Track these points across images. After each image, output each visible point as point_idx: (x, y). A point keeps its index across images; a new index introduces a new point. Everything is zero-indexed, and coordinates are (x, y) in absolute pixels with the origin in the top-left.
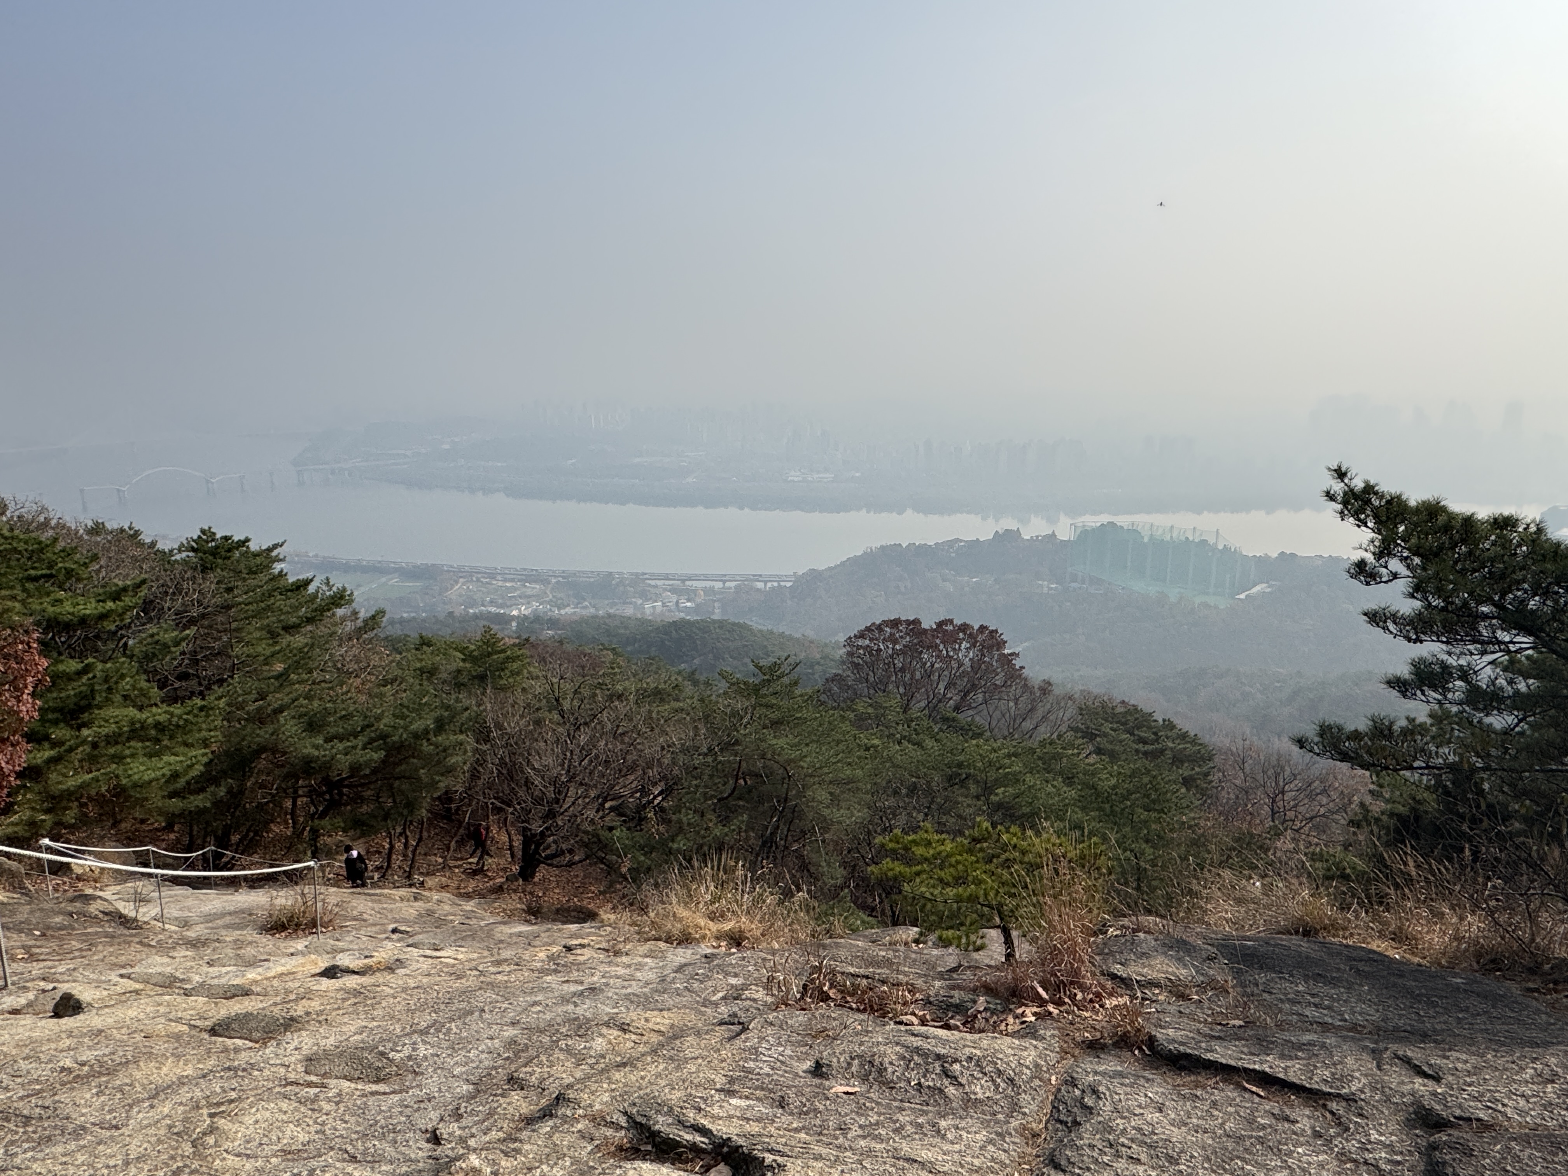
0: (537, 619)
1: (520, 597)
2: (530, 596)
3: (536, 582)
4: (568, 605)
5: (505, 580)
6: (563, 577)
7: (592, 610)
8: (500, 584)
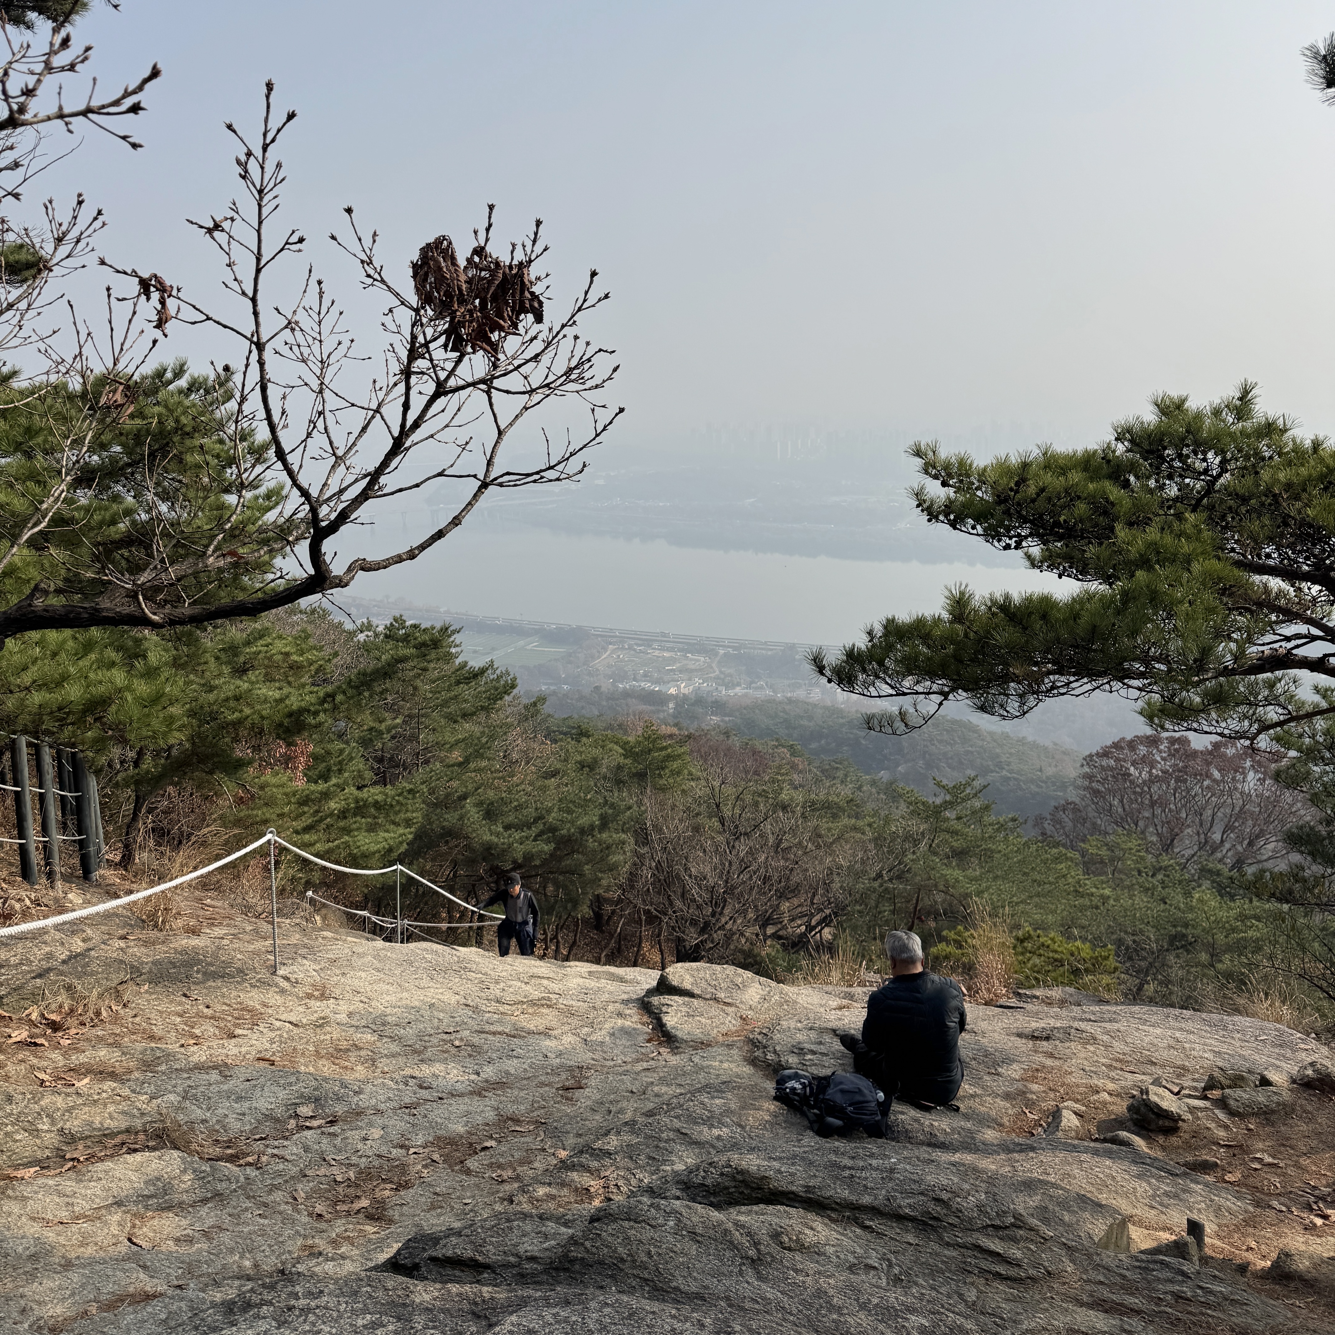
0: (699, 701)
1: (681, 671)
2: (692, 671)
3: (699, 652)
4: (739, 684)
5: (662, 649)
6: (735, 648)
7: (769, 692)
8: (657, 653)
